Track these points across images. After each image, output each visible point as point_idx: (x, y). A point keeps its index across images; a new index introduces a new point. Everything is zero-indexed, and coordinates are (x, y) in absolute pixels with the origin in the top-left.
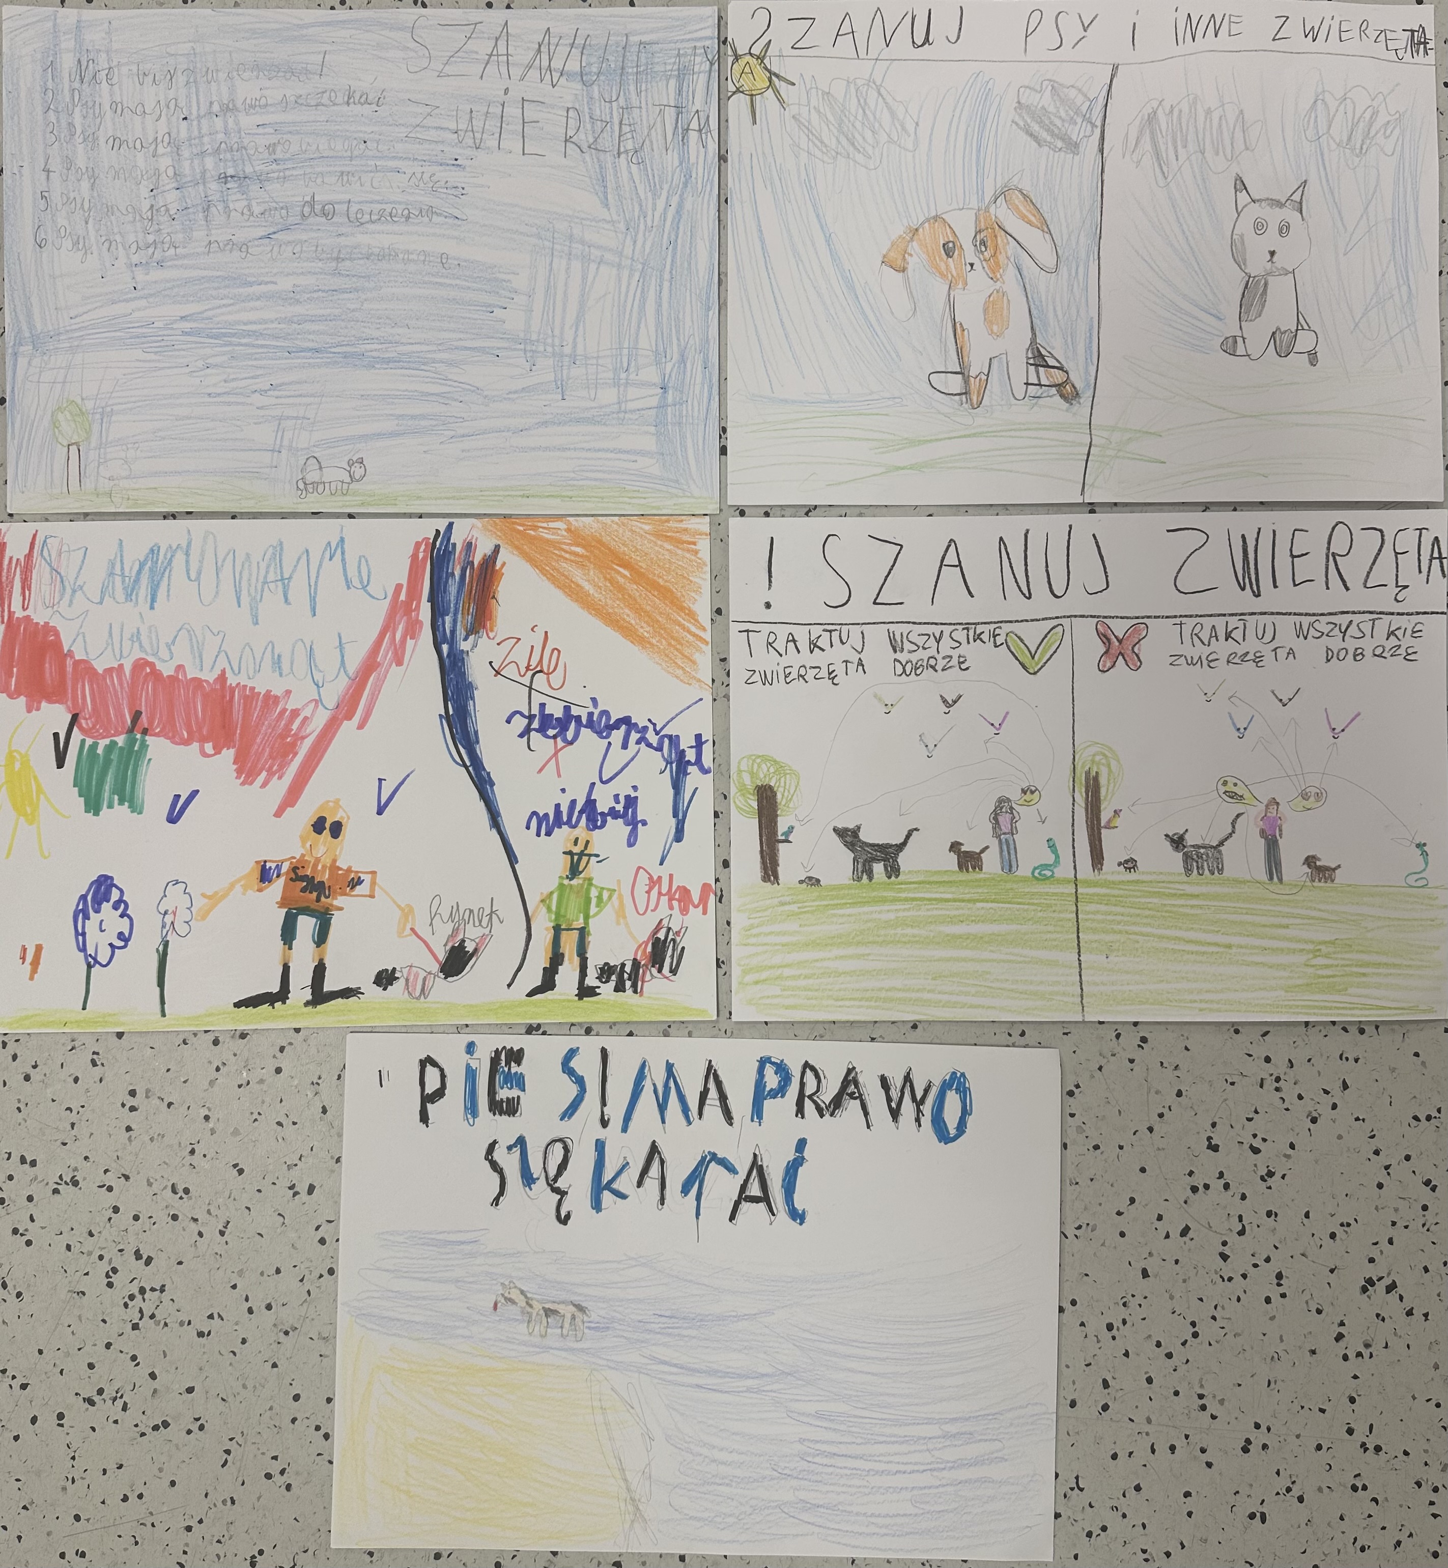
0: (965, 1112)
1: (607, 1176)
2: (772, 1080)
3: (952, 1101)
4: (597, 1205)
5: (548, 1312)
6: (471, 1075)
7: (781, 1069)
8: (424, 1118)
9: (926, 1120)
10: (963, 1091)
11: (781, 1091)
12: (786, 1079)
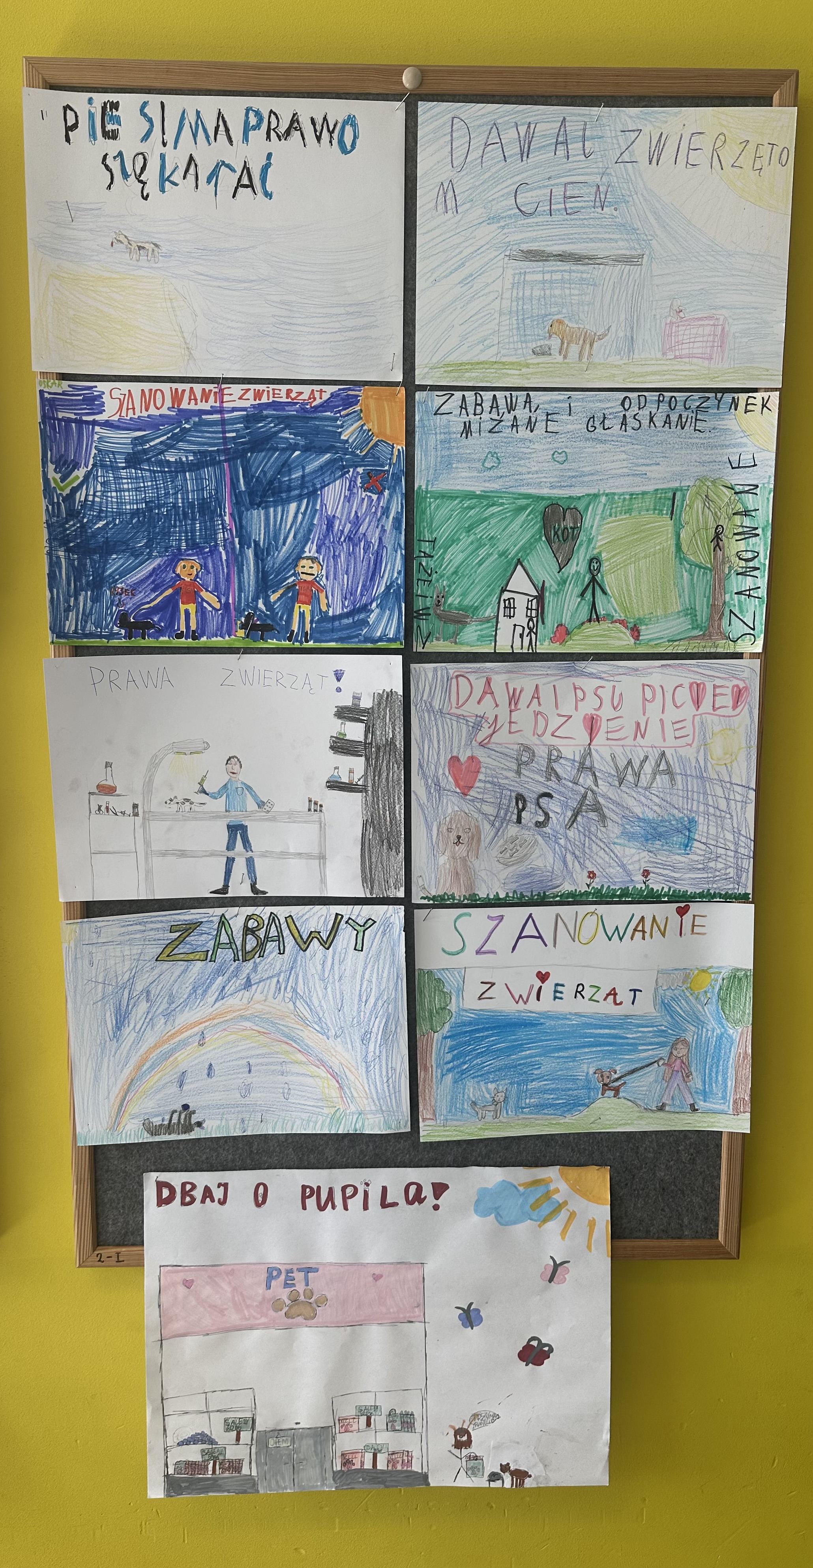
0: (355, 137)
1: (167, 174)
2: (253, 121)
3: (349, 130)
4: (163, 190)
5: (140, 248)
6: (91, 116)
7: (258, 113)
8: (68, 140)
9: (335, 142)
10: (354, 126)
11: (258, 126)
12: (261, 120)
